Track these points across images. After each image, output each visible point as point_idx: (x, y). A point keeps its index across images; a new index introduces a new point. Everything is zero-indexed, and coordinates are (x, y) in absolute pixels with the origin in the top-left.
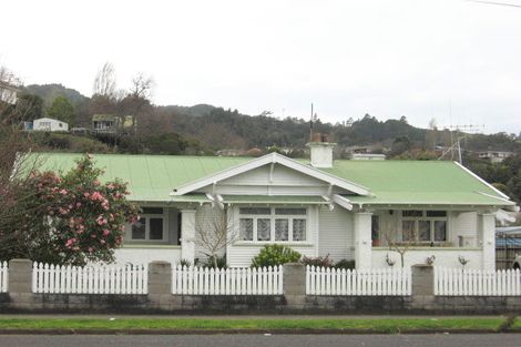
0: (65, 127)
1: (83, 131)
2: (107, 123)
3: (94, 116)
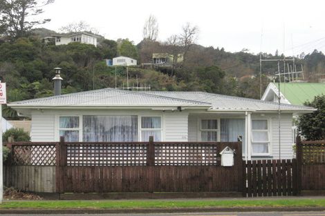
0: (135, 63)
1: (149, 66)
2: (163, 59)
3: (154, 54)
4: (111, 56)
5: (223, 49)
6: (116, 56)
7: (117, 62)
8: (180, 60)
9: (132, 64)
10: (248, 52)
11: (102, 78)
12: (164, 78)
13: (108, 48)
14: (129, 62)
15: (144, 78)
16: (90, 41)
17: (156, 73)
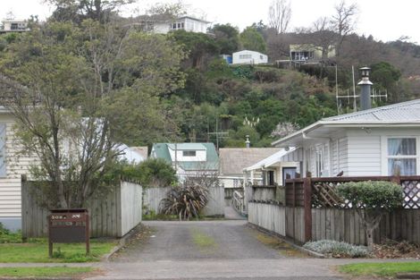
0: (265, 60)
2: (306, 54)
3: (291, 47)
4: (230, 50)
5: (371, 37)
6: (236, 50)
7: (239, 58)
8: (332, 54)
9: (261, 62)
10: (408, 41)
11: (219, 82)
12: (310, 82)
13: (225, 39)
14: (257, 58)
15: (282, 82)
16: (197, 27)
17: (299, 74)
